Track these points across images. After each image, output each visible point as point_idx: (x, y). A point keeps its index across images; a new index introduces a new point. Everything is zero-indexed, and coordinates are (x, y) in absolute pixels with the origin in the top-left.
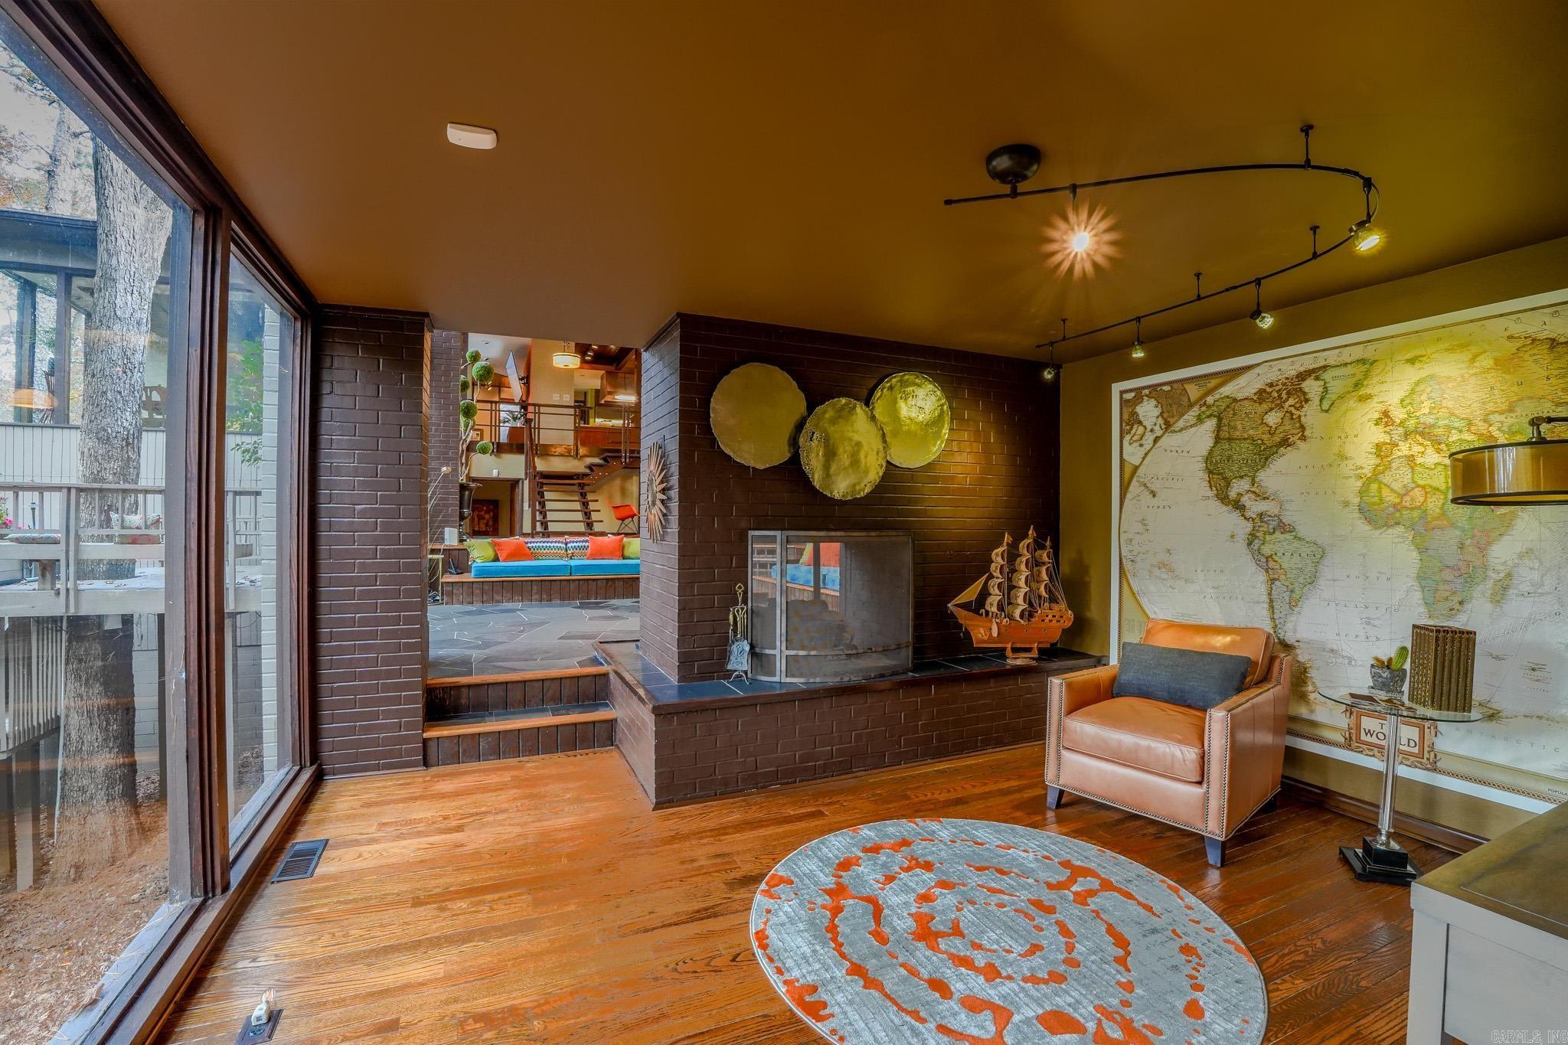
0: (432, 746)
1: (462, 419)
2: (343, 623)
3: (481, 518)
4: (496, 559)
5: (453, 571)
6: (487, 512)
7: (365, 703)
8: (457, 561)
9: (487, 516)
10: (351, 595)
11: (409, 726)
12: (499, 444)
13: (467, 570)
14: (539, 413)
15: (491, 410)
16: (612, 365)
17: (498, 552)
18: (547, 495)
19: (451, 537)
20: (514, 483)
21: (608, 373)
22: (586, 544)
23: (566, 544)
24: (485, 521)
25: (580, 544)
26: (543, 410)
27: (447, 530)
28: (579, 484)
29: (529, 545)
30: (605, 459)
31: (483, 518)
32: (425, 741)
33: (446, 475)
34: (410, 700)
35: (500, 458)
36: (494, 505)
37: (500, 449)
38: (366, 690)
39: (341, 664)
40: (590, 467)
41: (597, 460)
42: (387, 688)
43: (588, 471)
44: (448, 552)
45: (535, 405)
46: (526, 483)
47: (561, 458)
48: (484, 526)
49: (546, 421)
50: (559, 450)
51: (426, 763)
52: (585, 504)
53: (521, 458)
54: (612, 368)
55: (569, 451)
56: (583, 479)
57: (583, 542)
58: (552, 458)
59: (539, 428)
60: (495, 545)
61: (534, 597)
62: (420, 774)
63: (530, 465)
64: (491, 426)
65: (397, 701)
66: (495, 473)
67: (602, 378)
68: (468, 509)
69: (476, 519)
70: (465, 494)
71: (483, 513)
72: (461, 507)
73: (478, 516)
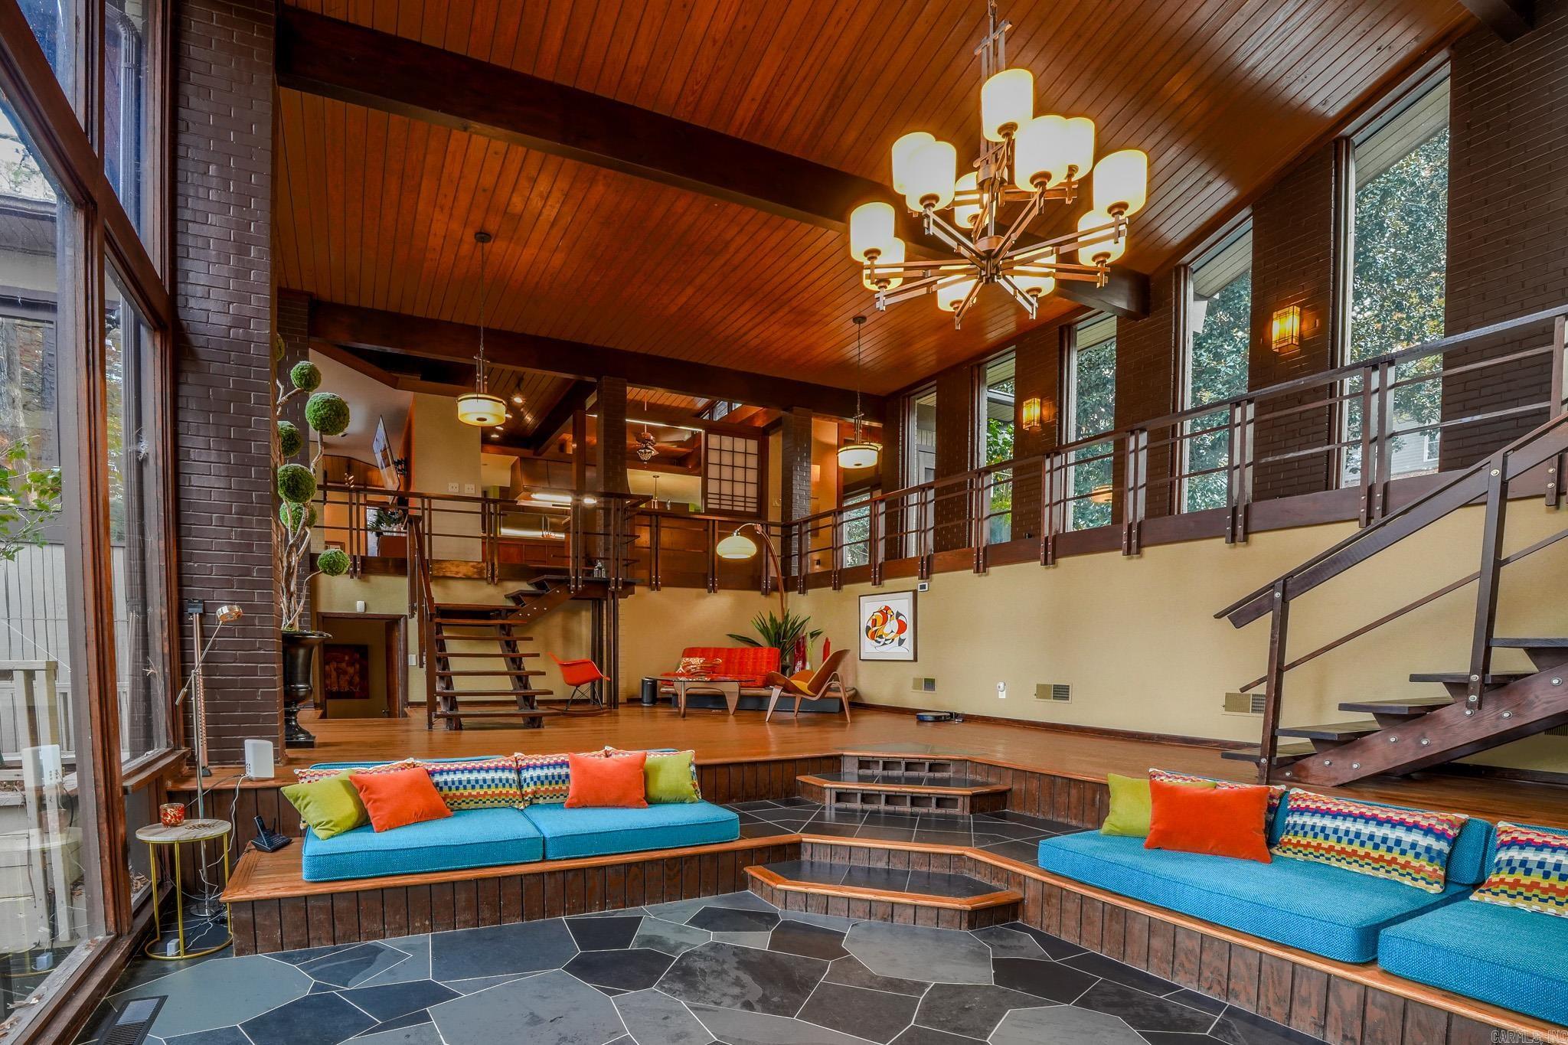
3: (340, 672)
4: (363, 823)
5: (262, 844)
6: (351, 664)
8: (275, 810)
9: (351, 670)
12: (365, 560)
14: (430, 510)
15: (351, 504)
16: (528, 448)
17: (368, 806)
18: (452, 646)
20: (392, 623)
21: (522, 459)
22: (564, 771)
23: (519, 771)
24: (347, 677)
25: (550, 772)
26: (436, 504)
27: (249, 744)
28: (502, 626)
29: (438, 778)
30: (540, 585)
31: (345, 673)
35: (368, 581)
36: (361, 653)
37: (365, 567)
40: (517, 598)
41: (525, 586)
43: (511, 604)
44: (252, 795)
45: (422, 496)
46: (413, 624)
47: (469, 582)
49: (441, 523)
50: (464, 570)
52: (516, 661)
53: (404, 582)
54: (528, 453)
55: (480, 572)
56: (506, 618)
57: (555, 765)
58: (452, 583)
59: (430, 534)
61: (459, 918)
63: (419, 595)
64: (351, 529)
66: (360, 606)
67: (513, 468)
68: (306, 681)
69: (334, 674)
70: (301, 652)
71: (344, 665)
72: (289, 678)
73: (337, 669)
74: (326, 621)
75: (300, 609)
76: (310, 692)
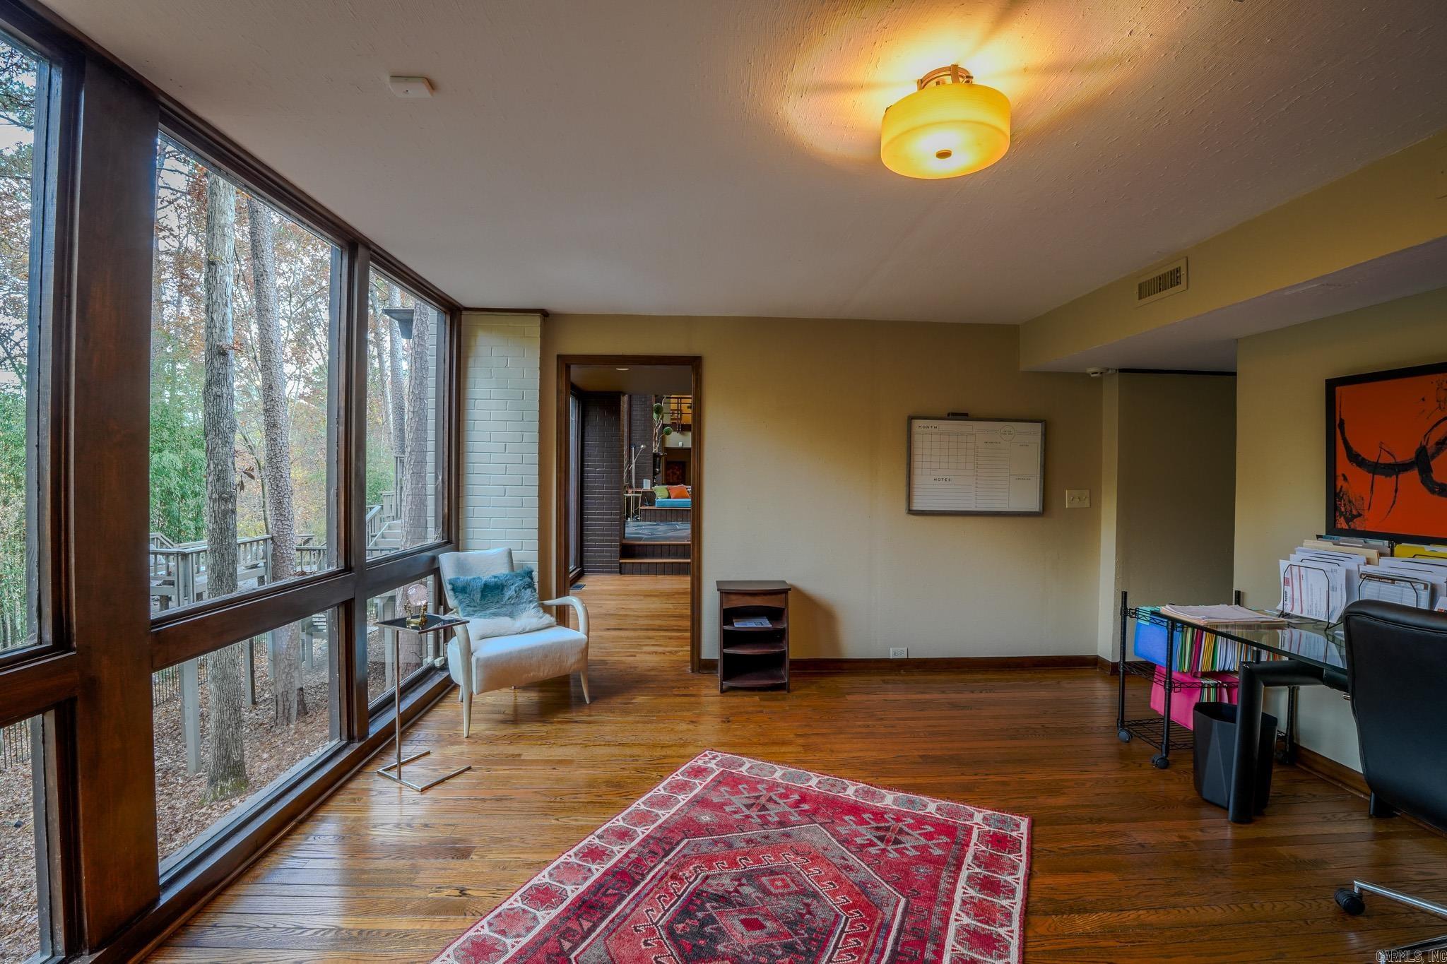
0: (623, 565)
1: (655, 415)
2: (592, 514)
3: (674, 474)
4: (669, 497)
5: (647, 504)
6: (678, 470)
7: (599, 546)
8: (649, 498)
9: (678, 473)
10: (595, 504)
11: (615, 557)
13: (654, 504)
17: (671, 494)
19: (647, 485)
24: (676, 476)
27: (645, 480)
31: (676, 474)
32: (621, 564)
33: (644, 450)
34: (615, 546)
35: (683, 434)
38: (600, 541)
39: (591, 530)
42: (607, 541)
44: (645, 493)
48: (675, 479)
51: (621, 573)
60: (668, 490)
62: (618, 577)
65: (611, 546)
66: (680, 444)
68: (659, 468)
69: (671, 475)
70: (658, 459)
71: (675, 470)
72: (654, 467)
73: (673, 472)
74: (668, 450)
75: (658, 446)
76: (660, 471)
